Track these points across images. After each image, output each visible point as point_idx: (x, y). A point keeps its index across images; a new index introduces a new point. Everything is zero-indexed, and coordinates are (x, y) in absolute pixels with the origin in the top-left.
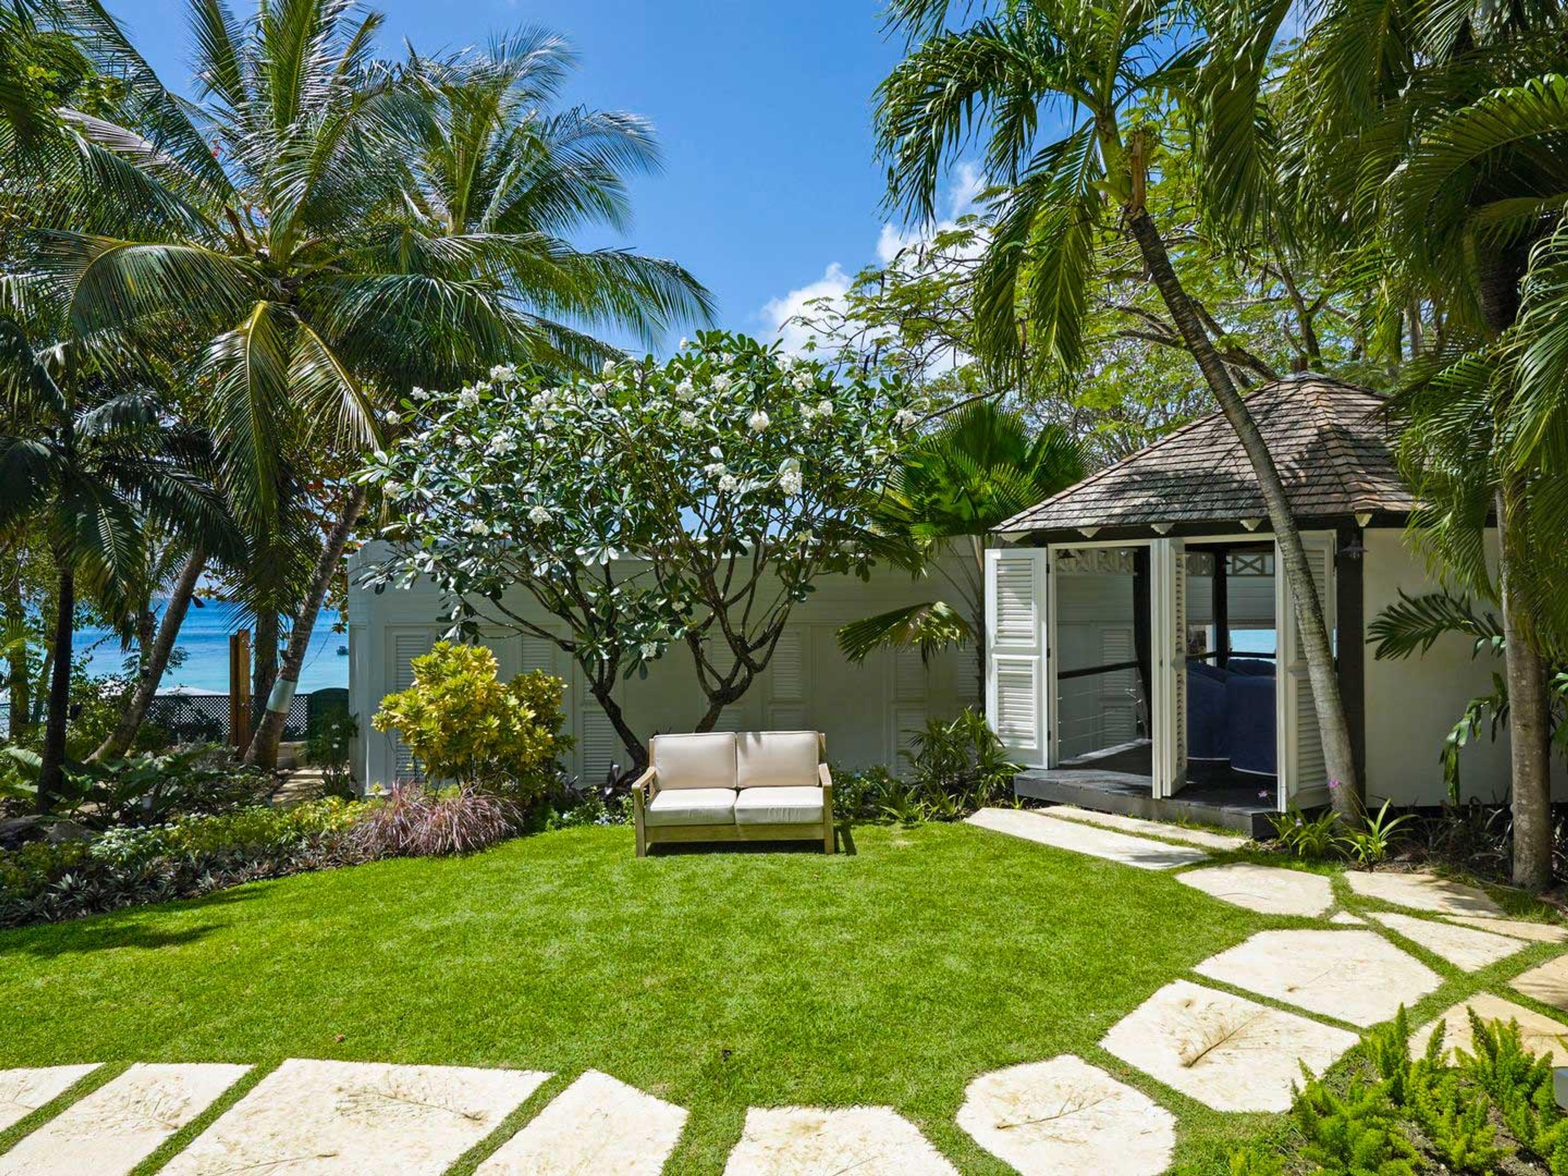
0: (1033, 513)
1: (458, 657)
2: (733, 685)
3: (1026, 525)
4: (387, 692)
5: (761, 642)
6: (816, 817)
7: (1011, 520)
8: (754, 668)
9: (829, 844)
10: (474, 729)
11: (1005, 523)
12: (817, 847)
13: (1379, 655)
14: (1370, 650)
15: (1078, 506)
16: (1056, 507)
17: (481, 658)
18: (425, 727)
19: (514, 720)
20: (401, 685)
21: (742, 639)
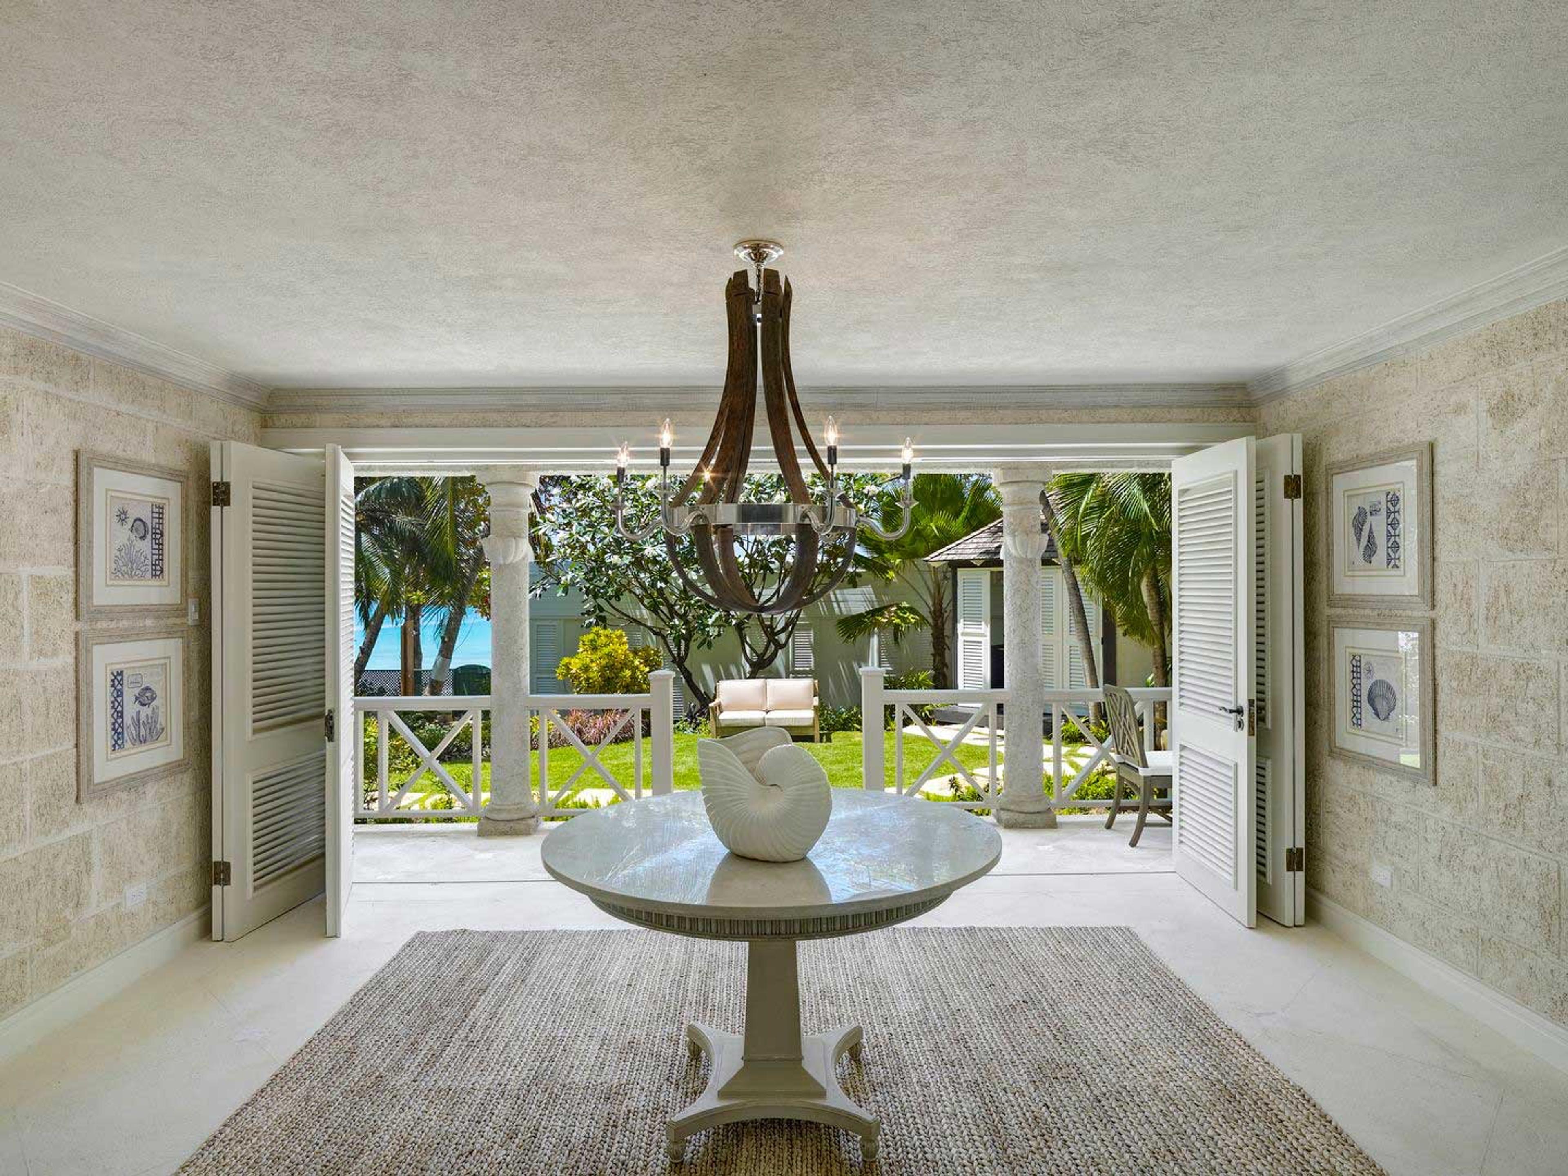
0: (949, 550)
1: (607, 636)
2: (765, 657)
3: (943, 557)
4: (565, 656)
5: (783, 630)
6: (810, 723)
7: (935, 554)
8: (779, 646)
9: (817, 737)
10: (617, 677)
11: (932, 555)
12: (810, 739)
13: (1125, 634)
14: (1120, 631)
15: (974, 546)
16: (962, 546)
17: (620, 637)
18: (591, 675)
19: (639, 673)
20: (573, 653)
21: (771, 626)
